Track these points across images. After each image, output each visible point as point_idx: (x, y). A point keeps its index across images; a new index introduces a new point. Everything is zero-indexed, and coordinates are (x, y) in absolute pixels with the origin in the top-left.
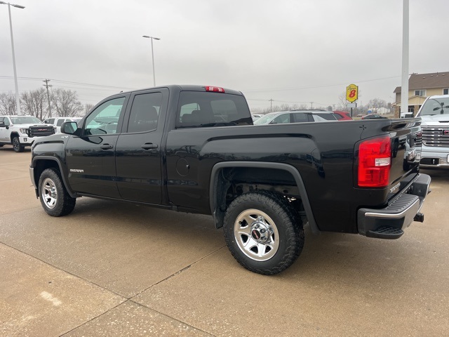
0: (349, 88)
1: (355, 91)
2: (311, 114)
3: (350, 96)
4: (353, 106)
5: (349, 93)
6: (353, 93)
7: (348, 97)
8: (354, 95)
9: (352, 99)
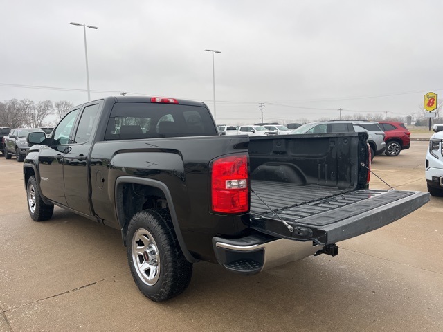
0: (427, 96)
1: (434, 100)
2: (352, 125)
3: (428, 105)
4: (432, 115)
5: (427, 102)
6: (432, 101)
7: (426, 106)
8: (433, 104)
9: (431, 108)
